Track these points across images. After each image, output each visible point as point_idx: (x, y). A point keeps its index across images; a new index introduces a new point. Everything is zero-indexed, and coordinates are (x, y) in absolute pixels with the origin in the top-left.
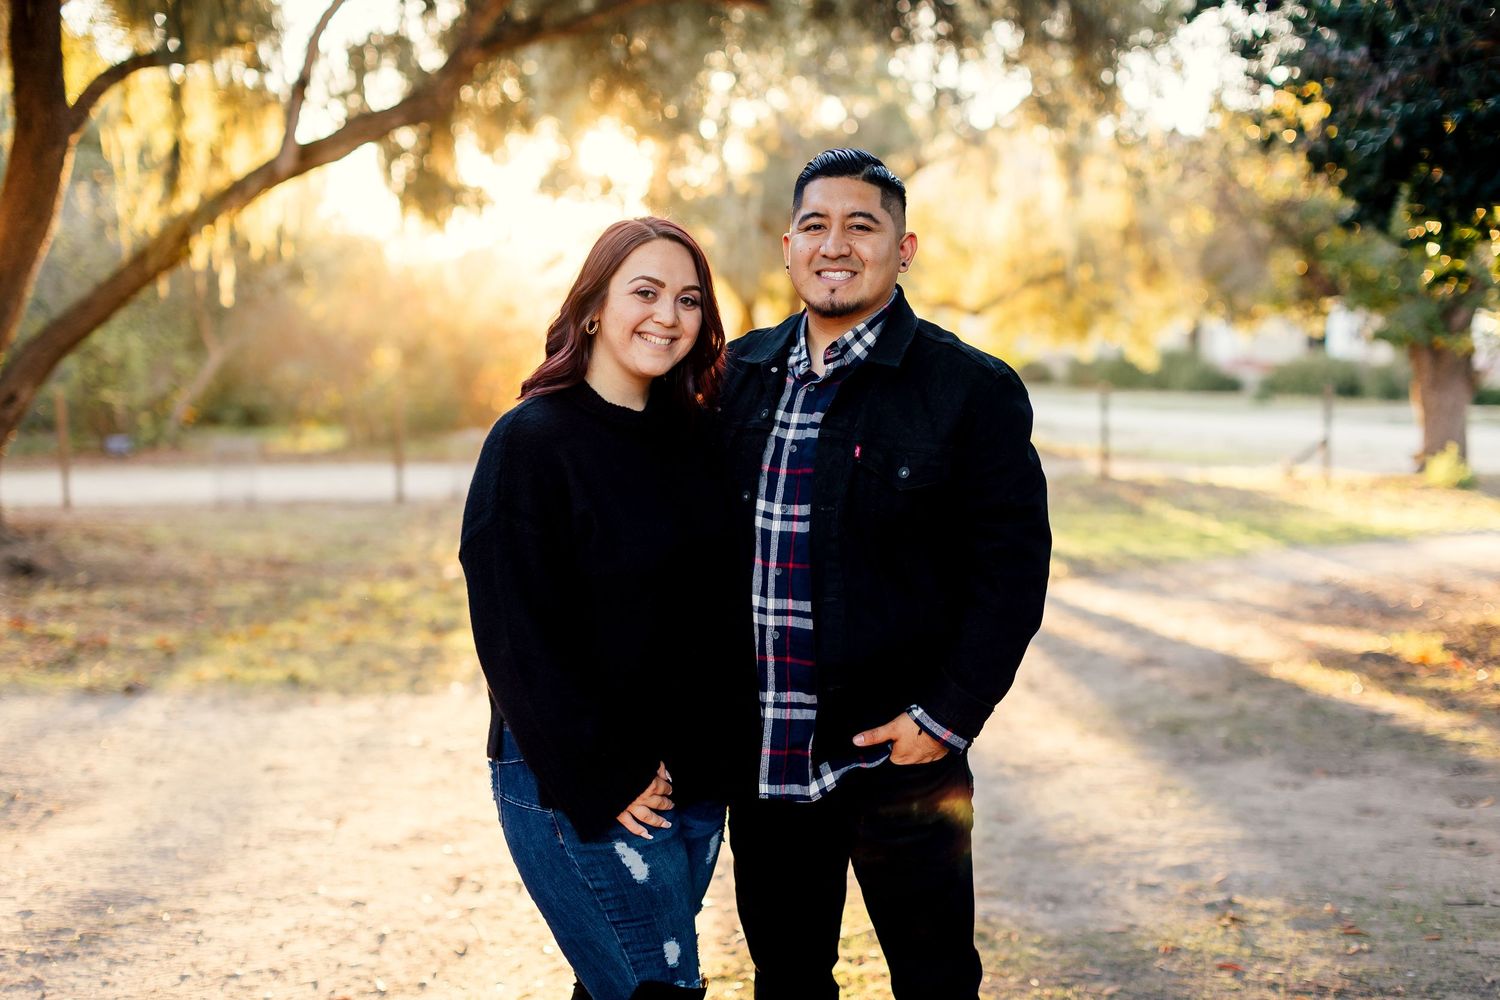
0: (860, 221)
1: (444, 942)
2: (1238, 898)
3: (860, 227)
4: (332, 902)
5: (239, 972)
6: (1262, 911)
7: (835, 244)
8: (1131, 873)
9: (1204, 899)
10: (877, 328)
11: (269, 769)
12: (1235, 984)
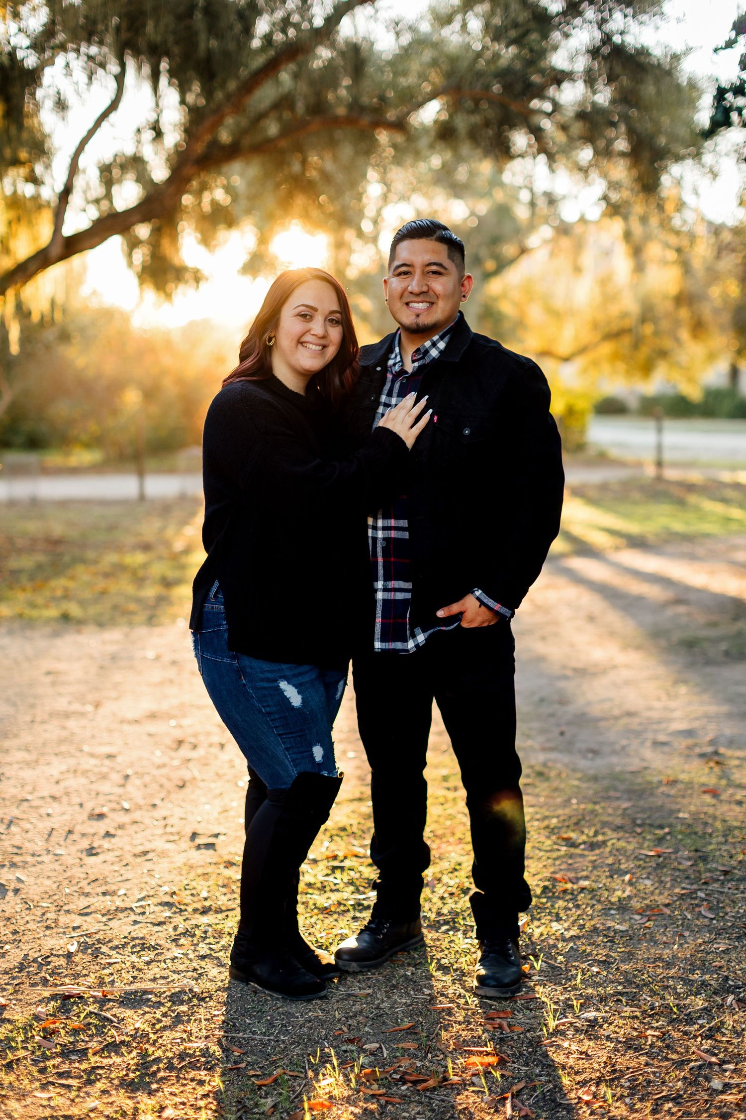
0: (434, 268)
1: (169, 779)
2: (722, 750)
3: (435, 273)
4: (92, 755)
5: (29, 797)
6: (738, 758)
7: (418, 285)
8: (650, 736)
9: (698, 750)
10: (446, 339)
11: (48, 673)
12: (713, 801)
